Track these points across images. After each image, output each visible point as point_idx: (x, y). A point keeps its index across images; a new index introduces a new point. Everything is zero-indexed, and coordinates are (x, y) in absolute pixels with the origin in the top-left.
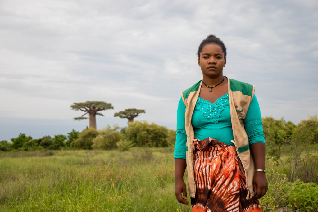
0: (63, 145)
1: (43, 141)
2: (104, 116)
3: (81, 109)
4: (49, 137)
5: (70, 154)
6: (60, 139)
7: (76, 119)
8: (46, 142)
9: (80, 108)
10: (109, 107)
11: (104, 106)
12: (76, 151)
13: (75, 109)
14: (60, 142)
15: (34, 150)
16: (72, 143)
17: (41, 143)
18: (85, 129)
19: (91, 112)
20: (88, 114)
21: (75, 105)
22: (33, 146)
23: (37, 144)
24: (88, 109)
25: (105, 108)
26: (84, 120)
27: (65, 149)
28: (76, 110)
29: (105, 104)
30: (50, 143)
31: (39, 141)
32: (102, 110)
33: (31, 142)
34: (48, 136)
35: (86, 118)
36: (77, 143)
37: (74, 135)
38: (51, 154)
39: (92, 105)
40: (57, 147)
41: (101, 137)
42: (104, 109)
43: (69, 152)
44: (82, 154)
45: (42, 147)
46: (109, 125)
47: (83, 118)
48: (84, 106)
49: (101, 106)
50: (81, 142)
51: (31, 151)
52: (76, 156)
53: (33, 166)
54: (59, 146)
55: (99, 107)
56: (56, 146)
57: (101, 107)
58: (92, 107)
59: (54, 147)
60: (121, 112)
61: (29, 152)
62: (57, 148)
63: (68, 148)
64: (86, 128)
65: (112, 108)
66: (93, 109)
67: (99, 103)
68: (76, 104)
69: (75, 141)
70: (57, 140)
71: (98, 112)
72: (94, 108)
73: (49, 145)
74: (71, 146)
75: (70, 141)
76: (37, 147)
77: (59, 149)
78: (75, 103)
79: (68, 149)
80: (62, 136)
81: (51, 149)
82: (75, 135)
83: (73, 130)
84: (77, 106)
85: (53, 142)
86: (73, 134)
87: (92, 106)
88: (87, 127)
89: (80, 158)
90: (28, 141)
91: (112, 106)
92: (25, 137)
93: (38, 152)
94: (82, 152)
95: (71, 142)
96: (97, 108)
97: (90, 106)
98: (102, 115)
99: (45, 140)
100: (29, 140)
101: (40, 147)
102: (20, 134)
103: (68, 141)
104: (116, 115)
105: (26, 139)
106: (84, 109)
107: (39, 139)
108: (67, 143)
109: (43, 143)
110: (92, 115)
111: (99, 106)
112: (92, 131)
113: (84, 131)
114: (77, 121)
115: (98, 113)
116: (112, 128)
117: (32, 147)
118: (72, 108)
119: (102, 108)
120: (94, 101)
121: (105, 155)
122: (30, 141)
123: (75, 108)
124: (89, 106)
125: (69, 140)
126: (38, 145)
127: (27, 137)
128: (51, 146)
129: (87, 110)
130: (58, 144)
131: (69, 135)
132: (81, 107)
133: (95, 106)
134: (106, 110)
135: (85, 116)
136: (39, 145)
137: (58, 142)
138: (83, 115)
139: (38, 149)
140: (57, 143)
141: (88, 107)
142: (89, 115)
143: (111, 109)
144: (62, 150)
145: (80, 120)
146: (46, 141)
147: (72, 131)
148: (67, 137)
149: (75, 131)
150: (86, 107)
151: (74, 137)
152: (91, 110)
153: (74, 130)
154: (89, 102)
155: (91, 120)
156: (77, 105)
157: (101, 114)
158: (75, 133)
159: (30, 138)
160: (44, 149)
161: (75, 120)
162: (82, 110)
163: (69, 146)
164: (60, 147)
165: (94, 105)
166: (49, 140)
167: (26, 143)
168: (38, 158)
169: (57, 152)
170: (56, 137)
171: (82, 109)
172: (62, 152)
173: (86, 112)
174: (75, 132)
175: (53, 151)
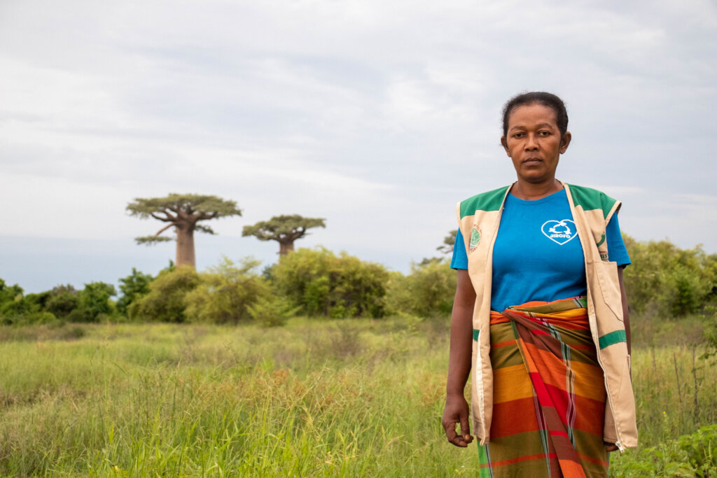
0: (107, 310)
1: (54, 300)
2: (217, 234)
3: (153, 216)
4: (70, 288)
5: (128, 335)
6: (101, 294)
7: (142, 240)
8: (63, 302)
9: (151, 213)
10: (229, 209)
11: (216, 209)
12: (144, 327)
13: (139, 215)
14: (100, 303)
15: (32, 322)
16: (132, 305)
17: (48, 303)
18: (166, 268)
19: (182, 222)
20: (173, 228)
21: (137, 203)
22: (27, 312)
23: (38, 306)
24: (174, 215)
25: (219, 213)
26: (163, 244)
27: (114, 322)
28: (141, 218)
29: (220, 201)
30: (71, 304)
31: (42, 299)
32: (210, 218)
33: (22, 302)
34: (65, 285)
35: (167, 239)
36: (147, 306)
37: (137, 285)
38: (79, 335)
39: (185, 205)
40: (91, 316)
41: (211, 290)
42: (215, 215)
43: (126, 328)
44: (162, 336)
45: (51, 315)
46: (227, 259)
47: (161, 240)
48: (161, 208)
49: (207, 207)
50: (157, 303)
51: (22, 325)
52: (148, 339)
53: (48, 367)
54: (96, 313)
55: (203, 210)
56: (88, 313)
57: (207, 211)
58: (183, 211)
59: (84, 316)
60: (262, 225)
61: (16, 327)
62: (92, 318)
63: (122, 318)
64: (167, 265)
65: (239, 213)
66: (186, 216)
67: (202, 200)
68: (141, 200)
69: (142, 300)
70: (92, 296)
71: (199, 223)
72: (190, 212)
73: (70, 310)
74: (130, 315)
75: (127, 299)
76: (39, 315)
77: (98, 321)
78: (137, 200)
79: (122, 322)
80: (103, 286)
81: (77, 319)
82: (142, 284)
83: (134, 272)
84: (146, 207)
85: (82, 300)
86: (135, 280)
87: (184, 208)
88: (172, 264)
89: (167, 348)
90: (12, 298)
91: (236, 208)
92: (4, 288)
93: (42, 327)
94: (160, 330)
95: (129, 303)
96: (196, 213)
97: (179, 207)
98: (210, 231)
99: (59, 296)
100: (16, 295)
101: (46, 314)
103: (121, 299)
104: (247, 232)
105: (7, 293)
106: (164, 216)
107: (42, 294)
108: (119, 306)
109: (53, 304)
110: (185, 230)
111: (202, 208)
112: (186, 274)
113: (162, 273)
114: (143, 245)
115: (200, 227)
116: (239, 266)
117: (25, 315)
118: (130, 212)
119: (210, 213)
120: (190, 195)
121: (228, 339)
122: (18, 299)
123: (140, 211)
124: (175, 207)
125: (125, 297)
126: (40, 311)
127: (9, 288)
128: (74, 312)
129: (170, 219)
130: (94, 308)
131: (123, 284)
132: (154, 211)
133: (192, 208)
134: (221, 219)
135: (163, 235)
136: (44, 309)
137: (94, 301)
138: (161, 232)
139: (41, 320)
140: (91, 304)
141: (173, 210)
142: (176, 231)
143: (236, 217)
144: (105, 324)
145: (153, 243)
146: (61, 298)
147: (131, 274)
148: (117, 289)
149: (140, 273)
150: (168, 210)
151: (137, 288)
152: (180, 217)
153: (138, 270)
154: (175, 195)
155: (180, 243)
156: (143, 204)
157: (207, 228)
158: (140, 279)
159: (18, 290)
160: (58, 321)
161: (139, 244)
162: (157, 218)
163: (125, 313)
164: (99, 316)
165: (189, 204)
166: (72, 296)
167: (8, 303)
168: (46, 344)
169: (93, 329)
170: (89, 288)
171: (156, 214)
172: (106, 328)
173: (169, 223)
174: (140, 276)
175: (83, 326)
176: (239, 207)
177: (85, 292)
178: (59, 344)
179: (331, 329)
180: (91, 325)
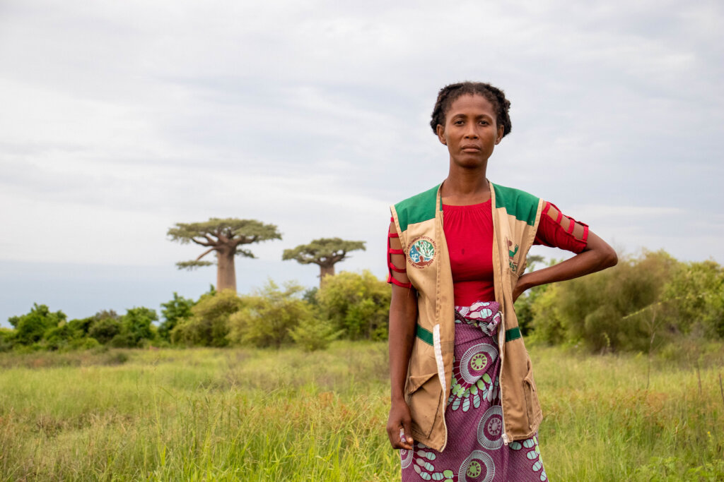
0: (149, 335)
1: (97, 325)
2: (257, 258)
3: (194, 241)
4: (113, 314)
5: (171, 360)
6: (142, 319)
7: (184, 265)
8: (105, 327)
9: (191, 238)
10: (270, 233)
11: (256, 233)
12: (187, 352)
13: (180, 240)
14: (142, 328)
15: (75, 347)
16: (173, 331)
17: (91, 329)
18: (207, 293)
19: (223, 247)
20: (214, 253)
21: (178, 228)
22: (70, 338)
23: (81, 332)
24: (215, 239)
25: (260, 237)
26: (204, 268)
27: (157, 346)
28: (182, 243)
29: (260, 225)
30: (114, 329)
31: (86, 325)
32: (250, 242)
33: (65, 328)
34: (108, 311)
35: (208, 264)
36: (190, 332)
37: (179, 309)
38: (122, 360)
39: (226, 229)
40: (134, 341)
41: (254, 314)
42: (255, 239)
43: (169, 353)
44: (204, 361)
45: (95, 341)
46: (271, 283)
47: (202, 264)
48: (202, 233)
49: (247, 231)
50: (199, 328)
51: (66, 351)
52: (190, 363)
53: (94, 392)
54: (138, 338)
55: (243, 234)
56: (130, 338)
57: (248, 235)
58: (223, 235)
59: (127, 341)
60: (302, 248)
61: (60, 353)
62: (135, 343)
63: (163, 343)
64: (208, 289)
65: (279, 237)
66: (226, 240)
67: (243, 224)
68: (182, 225)
69: (183, 324)
70: (134, 321)
71: (239, 247)
72: (230, 236)
73: (112, 335)
74: (172, 340)
75: (169, 324)
76: (82, 340)
77: (141, 346)
78: (178, 225)
79: (164, 347)
80: (144, 311)
81: (119, 344)
82: (183, 308)
83: (176, 297)
84: (186, 232)
85: (124, 325)
86: (176, 305)
87: (224, 232)
88: (212, 288)
89: (210, 372)
90: (56, 324)
91: (277, 232)
92: (47, 315)
93: (86, 352)
94: (202, 354)
95: (171, 328)
96: (236, 237)
97: (220, 231)
98: (251, 255)
99: (102, 321)
100: (59, 321)
101: (89, 339)
102: (35, 305)
103: (163, 324)
104: (288, 256)
105: (51, 319)
106: (204, 241)
107: (86, 319)
108: (160, 331)
109: (96, 329)
110: (226, 254)
111: (243, 232)
112: (229, 298)
113: (203, 298)
114: (184, 270)
115: (240, 251)
116: (283, 290)
117: (69, 341)
118: (171, 237)
119: (251, 238)
120: (230, 219)
121: (270, 363)
122: (61, 325)
123: (181, 236)
124: (216, 231)
125: (167, 322)
126: (83, 336)
127: (52, 314)
128: (117, 337)
129: (211, 243)
130: (136, 333)
131: (164, 309)
132: (195, 235)
133: (233, 233)
134: (261, 243)
135: (204, 259)
136: (87, 335)
137: (136, 326)
138: (201, 256)
139: (84, 345)
140: (134, 330)
141: (213, 234)
142: (216, 256)
143: (276, 240)
144: (148, 349)
145: (194, 267)
146: (104, 324)
147: (172, 299)
148: (159, 314)
149: (181, 298)
150: (208, 235)
151: (179, 313)
152: (221, 242)
153: (179, 295)
154: (216, 220)
155: (221, 267)
156: (184, 229)
157: (247, 252)
158: (182, 304)
159: (61, 316)
160: (101, 347)
161: (180, 268)
162: (198, 243)
163: (167, 337)
164: (142, 341)
165: (230, 228)
166: (114, 321)
167: (52, 330)
168: (90, 370)
169: (137, 355)
170: (131, 313)
171: (197, 239)
172: (148, 353)
173: (210, 248)
174: (182, 300)
175: (125, 351)
176: (279, 230)
177: (127, 318)
178: (103, 370)
179: (372, 352)
180: (135, 351)
